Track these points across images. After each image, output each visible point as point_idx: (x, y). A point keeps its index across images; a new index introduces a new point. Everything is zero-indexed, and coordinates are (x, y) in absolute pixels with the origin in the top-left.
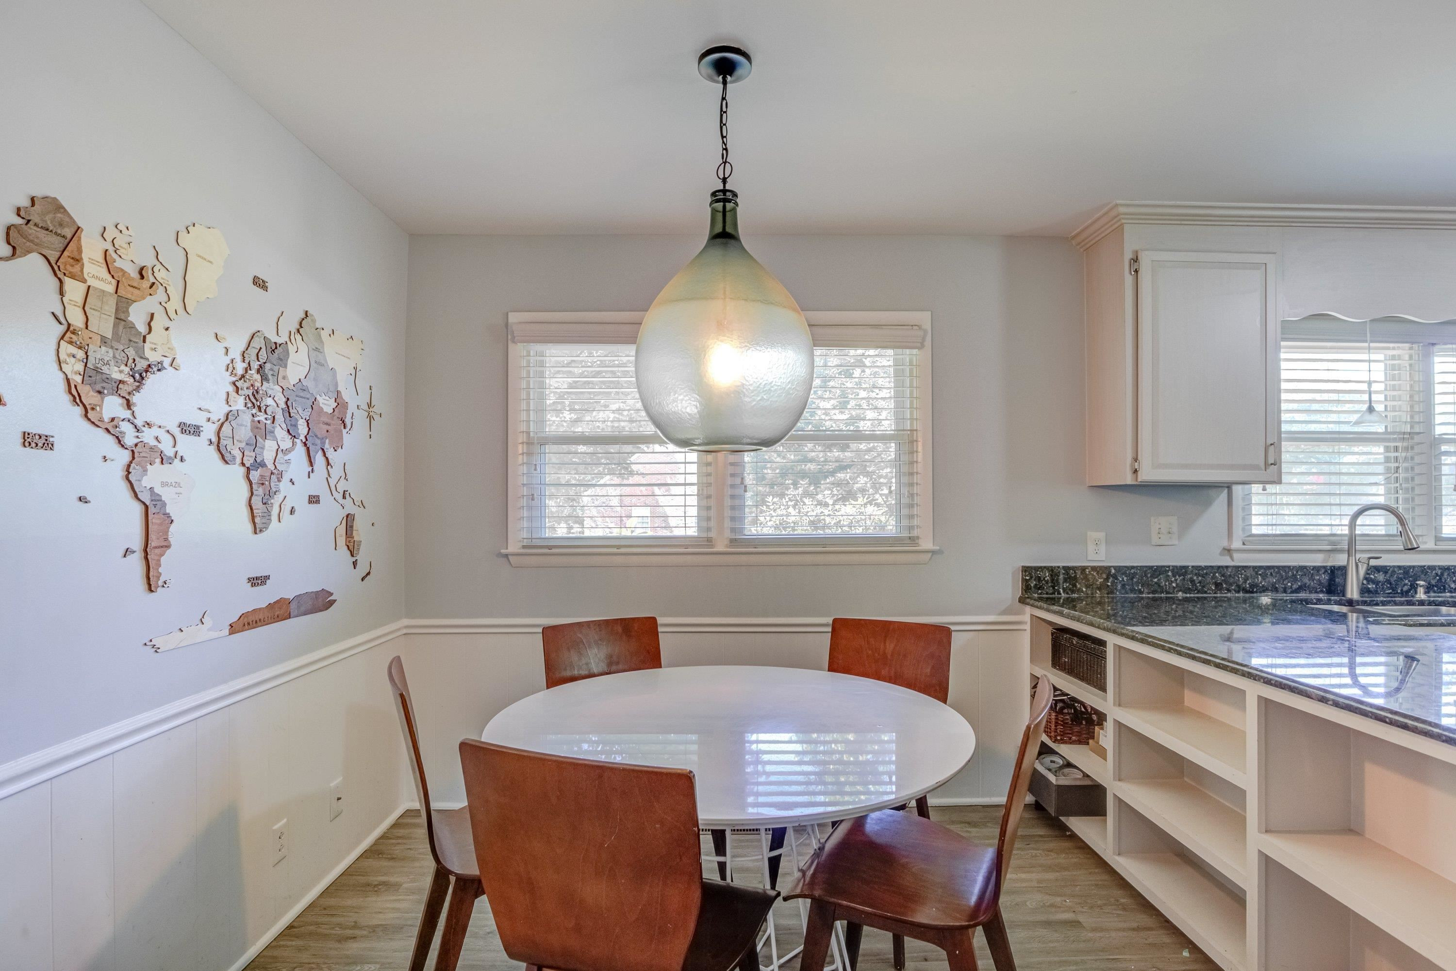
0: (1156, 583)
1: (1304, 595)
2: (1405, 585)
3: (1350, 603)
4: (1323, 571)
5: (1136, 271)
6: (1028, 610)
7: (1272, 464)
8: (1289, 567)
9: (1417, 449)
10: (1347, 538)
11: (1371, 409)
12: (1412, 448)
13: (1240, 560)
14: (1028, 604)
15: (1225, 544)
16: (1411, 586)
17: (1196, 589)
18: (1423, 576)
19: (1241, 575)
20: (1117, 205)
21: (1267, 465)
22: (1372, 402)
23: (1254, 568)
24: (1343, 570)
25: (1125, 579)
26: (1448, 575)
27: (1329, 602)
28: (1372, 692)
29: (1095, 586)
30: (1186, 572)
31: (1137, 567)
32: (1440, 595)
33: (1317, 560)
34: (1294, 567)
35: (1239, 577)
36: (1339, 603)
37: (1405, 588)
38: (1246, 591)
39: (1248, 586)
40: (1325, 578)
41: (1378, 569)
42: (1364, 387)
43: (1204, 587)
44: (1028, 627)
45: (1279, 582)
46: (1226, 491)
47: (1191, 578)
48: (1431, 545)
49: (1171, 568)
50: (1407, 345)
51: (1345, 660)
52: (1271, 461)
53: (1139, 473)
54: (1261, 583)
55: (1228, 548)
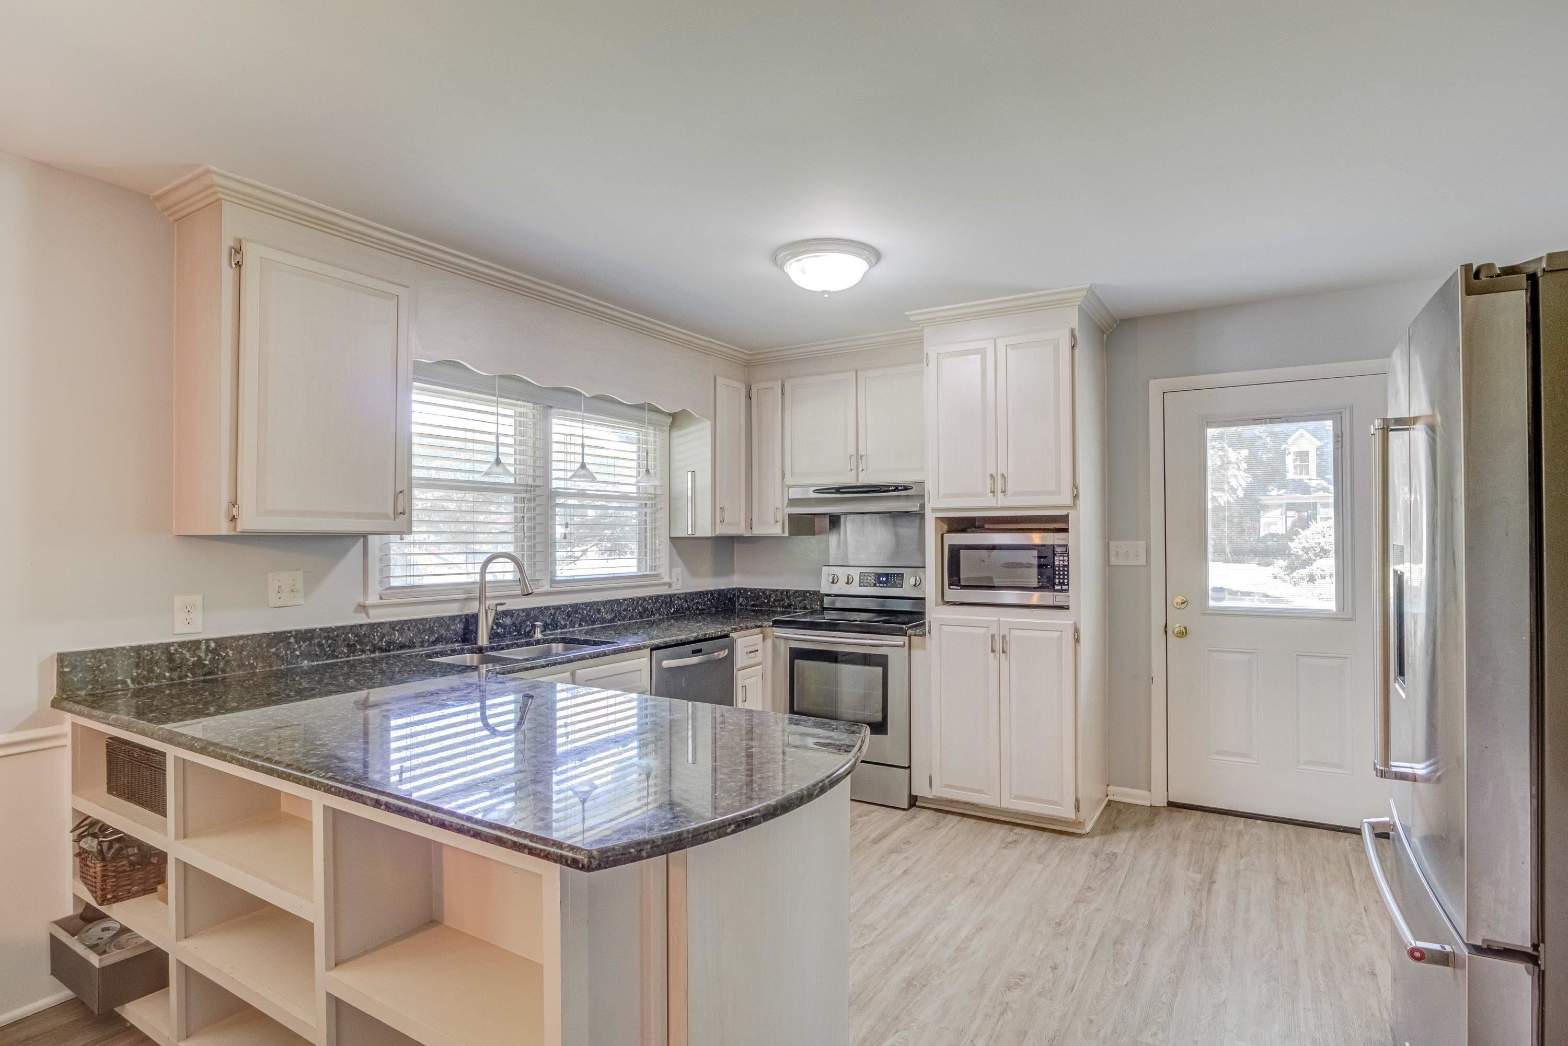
0: (273, 654)
1: (441, 646)
2: (527, 626)
3: (480, 650)
4: (458, 620)
5: (238, 265)
6: (69, 718)
7: (401, 513)
8: (426, 619)
9: (538, 501)
10: (478, 586)
11: (498, 462)
12: (534, 499)
13: (376, 616)
14: (63, 709)
15: (360, 600)
16: (532, 627)
17: (325, 655)
18: (541, 617)
19: (377, 633)
20: (208, 172)
21: (397, 514)
22: (499, 455)
23: (391, 623)
24: (475, 617)
25: (230, 653)
26: (559, 613)
27: (462, 652)
28: (499, 732)
29: (184, 669)
30: (312, 636)
31: (248, 636)
32: (554, 632)
33: (453, 610)
34: (431, 619)
35: (374, 636)
36: (472, 651)
37: (527, 630)
38: (382, 650)
39: (384, 644)
40: (459, 627)
41: (506, 613)
42: (492, 438)
43: (334, 651)
44: (68, 741)
45: (417, 636)
46: (362, 540)
47: (319, 642)
48: (547, 588)
49: (294, 633)
50: (531, 405)
51: (478, 705)
52: (400, 510)
53: (238, 521)
54: (398, 638)
55: (362, 604)
